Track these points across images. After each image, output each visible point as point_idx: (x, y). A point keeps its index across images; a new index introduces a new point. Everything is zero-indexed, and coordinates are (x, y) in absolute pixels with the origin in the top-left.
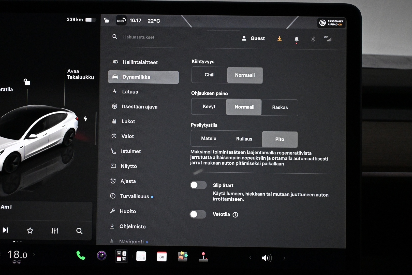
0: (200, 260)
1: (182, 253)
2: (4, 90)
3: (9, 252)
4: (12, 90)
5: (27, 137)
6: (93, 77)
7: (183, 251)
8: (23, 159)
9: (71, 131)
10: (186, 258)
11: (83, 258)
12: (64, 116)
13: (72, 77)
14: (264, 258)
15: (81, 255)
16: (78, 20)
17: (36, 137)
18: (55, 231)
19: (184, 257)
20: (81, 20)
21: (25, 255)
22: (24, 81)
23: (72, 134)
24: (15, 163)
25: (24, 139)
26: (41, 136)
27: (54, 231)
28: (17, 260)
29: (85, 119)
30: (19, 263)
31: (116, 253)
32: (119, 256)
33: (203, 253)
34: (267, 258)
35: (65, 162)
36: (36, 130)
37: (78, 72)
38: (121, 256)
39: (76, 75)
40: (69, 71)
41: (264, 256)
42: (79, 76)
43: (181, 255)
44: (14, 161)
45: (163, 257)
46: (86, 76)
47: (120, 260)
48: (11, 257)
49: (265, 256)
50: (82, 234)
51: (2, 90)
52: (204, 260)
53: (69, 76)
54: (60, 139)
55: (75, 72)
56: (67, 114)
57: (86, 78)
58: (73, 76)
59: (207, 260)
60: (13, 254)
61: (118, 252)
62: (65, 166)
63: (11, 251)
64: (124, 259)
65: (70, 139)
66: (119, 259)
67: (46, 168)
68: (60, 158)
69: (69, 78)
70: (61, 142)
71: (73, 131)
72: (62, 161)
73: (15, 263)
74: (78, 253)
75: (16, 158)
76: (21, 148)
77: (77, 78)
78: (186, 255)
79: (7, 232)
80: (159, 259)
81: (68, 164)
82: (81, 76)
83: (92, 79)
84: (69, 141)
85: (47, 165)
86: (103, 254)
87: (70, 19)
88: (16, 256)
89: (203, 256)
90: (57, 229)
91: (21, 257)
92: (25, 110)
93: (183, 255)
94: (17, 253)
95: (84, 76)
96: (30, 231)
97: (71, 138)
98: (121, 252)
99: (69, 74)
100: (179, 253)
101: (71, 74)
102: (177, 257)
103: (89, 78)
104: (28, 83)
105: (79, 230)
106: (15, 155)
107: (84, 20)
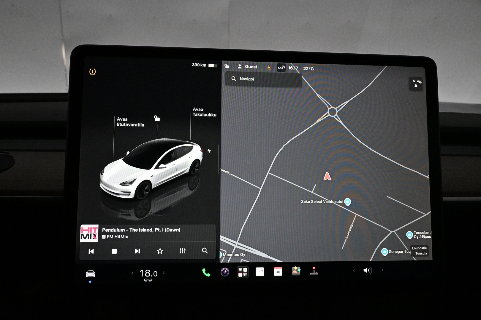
0: (311, 274)
1: (296, 268)
2: (136, 125)
3: (140, 271)
4: (143, 125)
5: (157, 167)
6: (216, 114)
7: (296, 266)
8: (153, 187)
9: (197, 161)
10: (299, 272)
11: (208, 275)
12: (190, 149)
13: (197, 115)
14: (365, 270)
15: (207, 272)
16: (202, 65)
17: (165, 167)
18: (183, 251)
19: (298, 272)
20: (205, 65)
21: (156, 274)
22: (154, 118)
23: (198, 164)
24: (146, 191)
25: (154, 169)
26: (170, 166)
27: (181, 251)
28: (148, 278)
29: (209, 151)
30: (150, 281)
31: (238, 269)
32: (240, 272)
33: (314, 268)
34: (368, 270)
35: (191, 190)
36: (166, 161)
37: (202, 110)
38: (242, 272)
39: (200, 112)
40: (194, 109)
41: (365, 269)
42: (203, 113)
43: (294, 270)
44: (145, 189)
45: (279, 272)
46: (209, 113)
47: (242, 276)
48: (142, 276)
49: (367, 268)
50: (207, 253)
51: (135, 125)
52: (314, 273)
53: (194, 113)
54: (186, 169)
55: (200, 110)
56: (193, 147)
57: (209, 115)
58: (198, 113)
59: (317, 273)
60: (144, 273)
61: (239, 268)
62: (191, 192)
63: (142, 270)
64: (245, 275)
65: (195, 169)
66: (240, 275)
67: (175, 195)
68: (186, 185)
69: (194, 116)
70: (188, 171)
71: (198, 161)
72: (189, 188)
73: (146, 281)
74: (204, 270)
75: (148, 186)
76: (152, 177)
77: (201, 115)
78: (299, 270)
79: (139, 253)
80: (276, 274)
81: (193, 191)
82: (205, 113)
83: (215, 116)
84: (194, 170)
85: (175, 192)
86: (226, 271)
87: (195, 65)
88: (148, 274)
89: (314, 270)
90: (185, 249)
91: (152, 276)
92: (155, 142)
93: (296, 270)
94: (148, 272)
95: (208, 113)
96: (160, 251)
97: (197, 168)
98: (242, 268)
99: (194, 111)
100: (293, 268)
101: (196, 112)
102: (291, 271)
103: (212, 115)
104: (157, 119)
105: (204, 250)
106: (147, 183)
107: (207, 65)
